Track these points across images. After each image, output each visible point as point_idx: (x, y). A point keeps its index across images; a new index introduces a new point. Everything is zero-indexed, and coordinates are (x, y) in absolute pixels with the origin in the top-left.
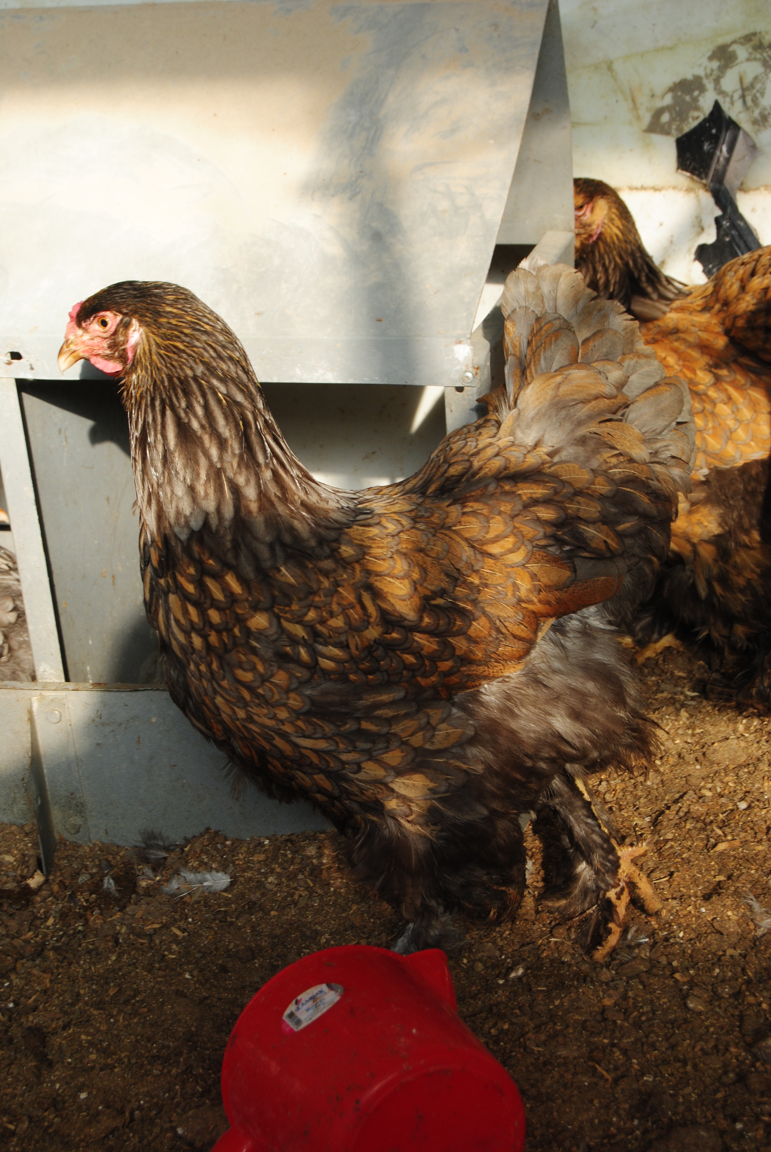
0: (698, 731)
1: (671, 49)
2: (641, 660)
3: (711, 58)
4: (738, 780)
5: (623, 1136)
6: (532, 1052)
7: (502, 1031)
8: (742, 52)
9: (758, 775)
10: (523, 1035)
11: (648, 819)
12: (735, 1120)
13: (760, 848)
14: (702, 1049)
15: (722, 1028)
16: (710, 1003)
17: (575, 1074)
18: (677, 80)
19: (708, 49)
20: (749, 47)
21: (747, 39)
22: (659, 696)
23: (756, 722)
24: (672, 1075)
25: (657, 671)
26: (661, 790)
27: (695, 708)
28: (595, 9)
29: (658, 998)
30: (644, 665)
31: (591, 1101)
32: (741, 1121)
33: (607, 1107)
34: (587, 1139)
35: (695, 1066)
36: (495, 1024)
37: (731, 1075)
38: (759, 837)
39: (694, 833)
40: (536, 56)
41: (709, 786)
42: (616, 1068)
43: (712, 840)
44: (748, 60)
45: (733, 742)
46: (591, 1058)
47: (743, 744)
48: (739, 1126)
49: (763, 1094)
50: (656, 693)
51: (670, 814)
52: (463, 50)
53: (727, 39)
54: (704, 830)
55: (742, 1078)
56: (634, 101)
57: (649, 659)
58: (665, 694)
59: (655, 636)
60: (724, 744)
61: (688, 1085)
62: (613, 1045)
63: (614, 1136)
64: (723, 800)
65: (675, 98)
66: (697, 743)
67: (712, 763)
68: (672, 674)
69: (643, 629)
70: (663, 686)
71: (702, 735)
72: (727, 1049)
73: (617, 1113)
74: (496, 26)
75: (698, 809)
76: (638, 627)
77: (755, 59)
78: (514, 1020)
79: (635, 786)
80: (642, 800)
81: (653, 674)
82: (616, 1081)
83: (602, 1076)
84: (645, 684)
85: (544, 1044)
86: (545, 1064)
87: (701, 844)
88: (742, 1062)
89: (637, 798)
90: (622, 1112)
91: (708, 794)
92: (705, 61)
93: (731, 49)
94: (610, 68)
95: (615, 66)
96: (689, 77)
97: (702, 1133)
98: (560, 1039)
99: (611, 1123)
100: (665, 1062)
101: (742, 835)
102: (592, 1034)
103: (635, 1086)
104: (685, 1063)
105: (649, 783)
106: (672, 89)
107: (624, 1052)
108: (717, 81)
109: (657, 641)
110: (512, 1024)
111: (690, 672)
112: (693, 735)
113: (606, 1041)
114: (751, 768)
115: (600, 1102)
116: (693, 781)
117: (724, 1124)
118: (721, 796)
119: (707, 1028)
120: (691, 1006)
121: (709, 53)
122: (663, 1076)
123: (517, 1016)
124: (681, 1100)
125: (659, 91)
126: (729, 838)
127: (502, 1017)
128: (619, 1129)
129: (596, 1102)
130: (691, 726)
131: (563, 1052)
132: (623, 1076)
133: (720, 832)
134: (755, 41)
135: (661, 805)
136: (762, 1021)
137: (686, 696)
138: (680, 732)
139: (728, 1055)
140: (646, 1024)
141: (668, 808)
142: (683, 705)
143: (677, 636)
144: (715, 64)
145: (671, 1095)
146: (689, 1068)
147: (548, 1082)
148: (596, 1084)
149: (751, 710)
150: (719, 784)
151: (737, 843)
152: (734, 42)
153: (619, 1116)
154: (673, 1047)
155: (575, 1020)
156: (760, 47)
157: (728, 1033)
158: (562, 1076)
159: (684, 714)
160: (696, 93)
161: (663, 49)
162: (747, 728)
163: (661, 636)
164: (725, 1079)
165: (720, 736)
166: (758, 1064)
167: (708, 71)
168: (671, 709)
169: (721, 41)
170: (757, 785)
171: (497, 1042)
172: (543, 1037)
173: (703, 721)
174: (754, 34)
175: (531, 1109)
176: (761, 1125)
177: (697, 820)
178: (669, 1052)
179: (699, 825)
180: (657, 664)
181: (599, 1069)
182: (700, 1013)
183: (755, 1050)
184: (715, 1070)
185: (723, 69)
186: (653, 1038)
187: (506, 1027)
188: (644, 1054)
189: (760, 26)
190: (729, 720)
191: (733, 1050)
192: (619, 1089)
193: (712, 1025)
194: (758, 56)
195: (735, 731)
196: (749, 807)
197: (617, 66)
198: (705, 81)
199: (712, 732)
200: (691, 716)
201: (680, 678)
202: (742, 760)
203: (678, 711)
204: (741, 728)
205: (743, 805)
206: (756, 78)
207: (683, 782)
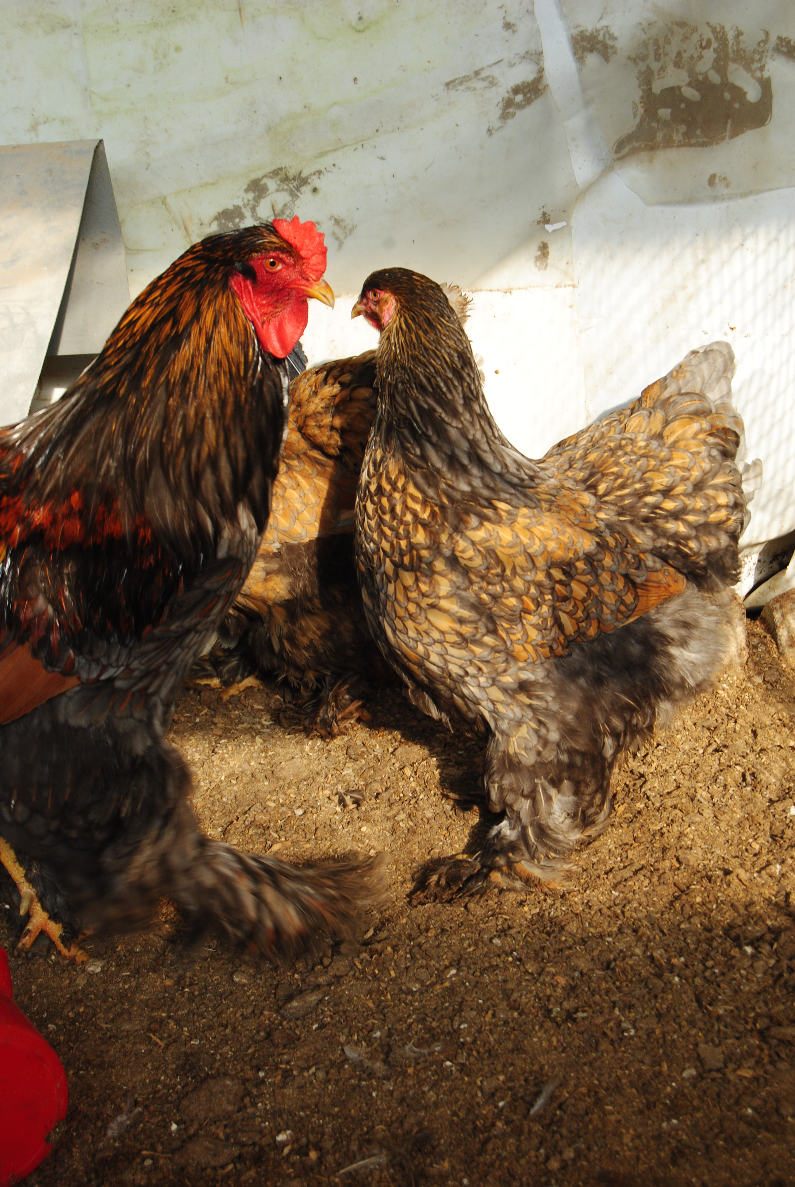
0: (270, 753)
1: (213, 184)
2: (225, 697)
3: (246, 191)
4: (299, 793)
5: (165, 1091)
6: (101, 1029)
7: (78, 1014)
8: (272, 184)
9: (315, 786)
10: (94, 1015)
11: (220, 829)
12: (259, 1070)
13: (308, 846)
14: (242, 1015)
15: (261, 996)
16: (254, 977)
17: (134, 1044)
18: (221, 210)
19: (244, 183)
20: (277, 179)
21: (276, 173)
22: (240, 726)
23: (319, 742)
24: (214, 1038)
25: (239, 706)
26: (234, 805)
27: (269, 734)
28: (147, 154)
29: (211, 976)
30: (229, 702)
31: (145, 1065)
32: (263, 1070)
33: (157, 1069)
34: (136, 1096)
35: (234, 1029)
36: (73, 1009)
37: (262, 1034)
38: (308, 837)
39: (255, 838)
40: (84, 195)
41: (274, 798)
42: (169, 1036)
43: (269, 843)
44: (277, 191)
45: (298, 761)
46: (150, 1030)
47: (305, 762)
48: (261, 1074)
49: (285, 1047)
50: (237, 725)
51: (239, 824)
52: (23, 192)
53: (259, 174)
54: (264, 834)
55: (269, 1035)
56: (186, 229)
57: (233, 696)
58: (245, 725)
59: (239, 677)
60: (289, 763)
61: (227, 1044)
62: (170, 1017)
63: (159, 1091)
64: (284, 809)
65: (219, 225)
66: (269, 763)
67: (278, 779)
68: (252, 707)
69: (229, 671)
70: (244, 718)
71: (272, 757)
72: (262, 1013)
73: (164, 1072)
74: (50, 171)
75: (262, 818)
76: (225, 670)
77: (283, 190)
78: (89, 1004)
79: (213, 803)
80: (217, 814)
81: (237, 708)
82: (167, 1046)
83: (156, 1044)
84: (229, 717)
85: (112, 1021)
86: (110, 1037)
87: (261, 847)
88: (273, 1022)
89: (214, 812)
90: (169, 1071)
91: (272, 805)
92: (242, 193)
93: (262, 182)
94: (164, 203)
95: (168, 201)
96: (231, 207)
97: (228, 1082)
98: (126, 1017)
99: (159, 1081)
100: (211, 1027)
101: (294, 836)
102: (153, 1009)
103: (183, 1049)
104: (226, 1027)
105: (224, 799)
106: (216, 218)
107: (178, 1022)
108: (253, 209)
109: (241, 681)
110: (87, 1007)
111: (267, 705)
112: (266, 757)
113: (164, 1015)
114: (310, 780)
115: (152, 1065)
116: (261, 795)
117: (250, 1074)
118: (282, 805)
119: (249, 997)
120: (237, 980)
121: (245, 187)
122: (207, 1039)
123: (91, 1000)
124: (218, 1057)
125: (206, 220)
126: (283, 839)
127: (79, 1002)
128: (165, 1086)
129: (149, 1066)
130: (266, 751)
131: (127, 1027)
132: (175, 1041)
133: (275, 835)
134: (282, 174)
135: (233, 817)
136: (294, 987)
137: (263, 726)
138: (255, 755)
139: (262, 1017)
140: (199, 998)
141: (237, 819)
142: (259, 733)
143: (257, 678)
144: (251, 196)
145: (213, 1054)
146: (228, 1031)
147: (112, 1052)
148: (151, 1051)
149: (315, 733)
150: (282, 796)
151: (289, 843)
152: (265, 176)
153: (167, 1075)
154: (218, 1015)
155: (141, 1000)
156: (286, 179)
157: (265, 1000)
158: (123, 1046)
159: (258, 740)
160: (237, 220)
161: (207, 184)
162: (312, 748)
163: (243, 678)
164: (257, 1037)
165: (289, 756)
166: (284, 1023)
167: (246, 202)
168: (248, 737)
169: (254, 176)
170: (313, 795)
171: (73, 1023)
172: (111, 1016)
173: (274, 745)
174: (281, 169)
175: (94, 1076)
176: (280, 1072)
177: (258, 826)
178: (215, 1020)
179: (259, 831)
180: (239, 700)
181: (154, 1038)
182: (244, 985)
183: (282, 1011)
184: (251, 1031)
185: (257, 199)
186: (203, 1009)
187: (82, 1010)
188: (194, 1023)
189: (284, 162)
190: (297, 742)
191: (266, 1013)
192: (169, 1053)
193: (253, 994)
194: (286, 187)
195: (302, 751)
196: (305, 812)
197: (169, 200)
198: (244, 210)
199: (282, 753)
200: (265, 741)
201: (259, 710)
202: (305, 775)
203: (254, 737)
204: (307, 748)
205: (299, 812)
206: (285, 205)
207: (252, 797)
